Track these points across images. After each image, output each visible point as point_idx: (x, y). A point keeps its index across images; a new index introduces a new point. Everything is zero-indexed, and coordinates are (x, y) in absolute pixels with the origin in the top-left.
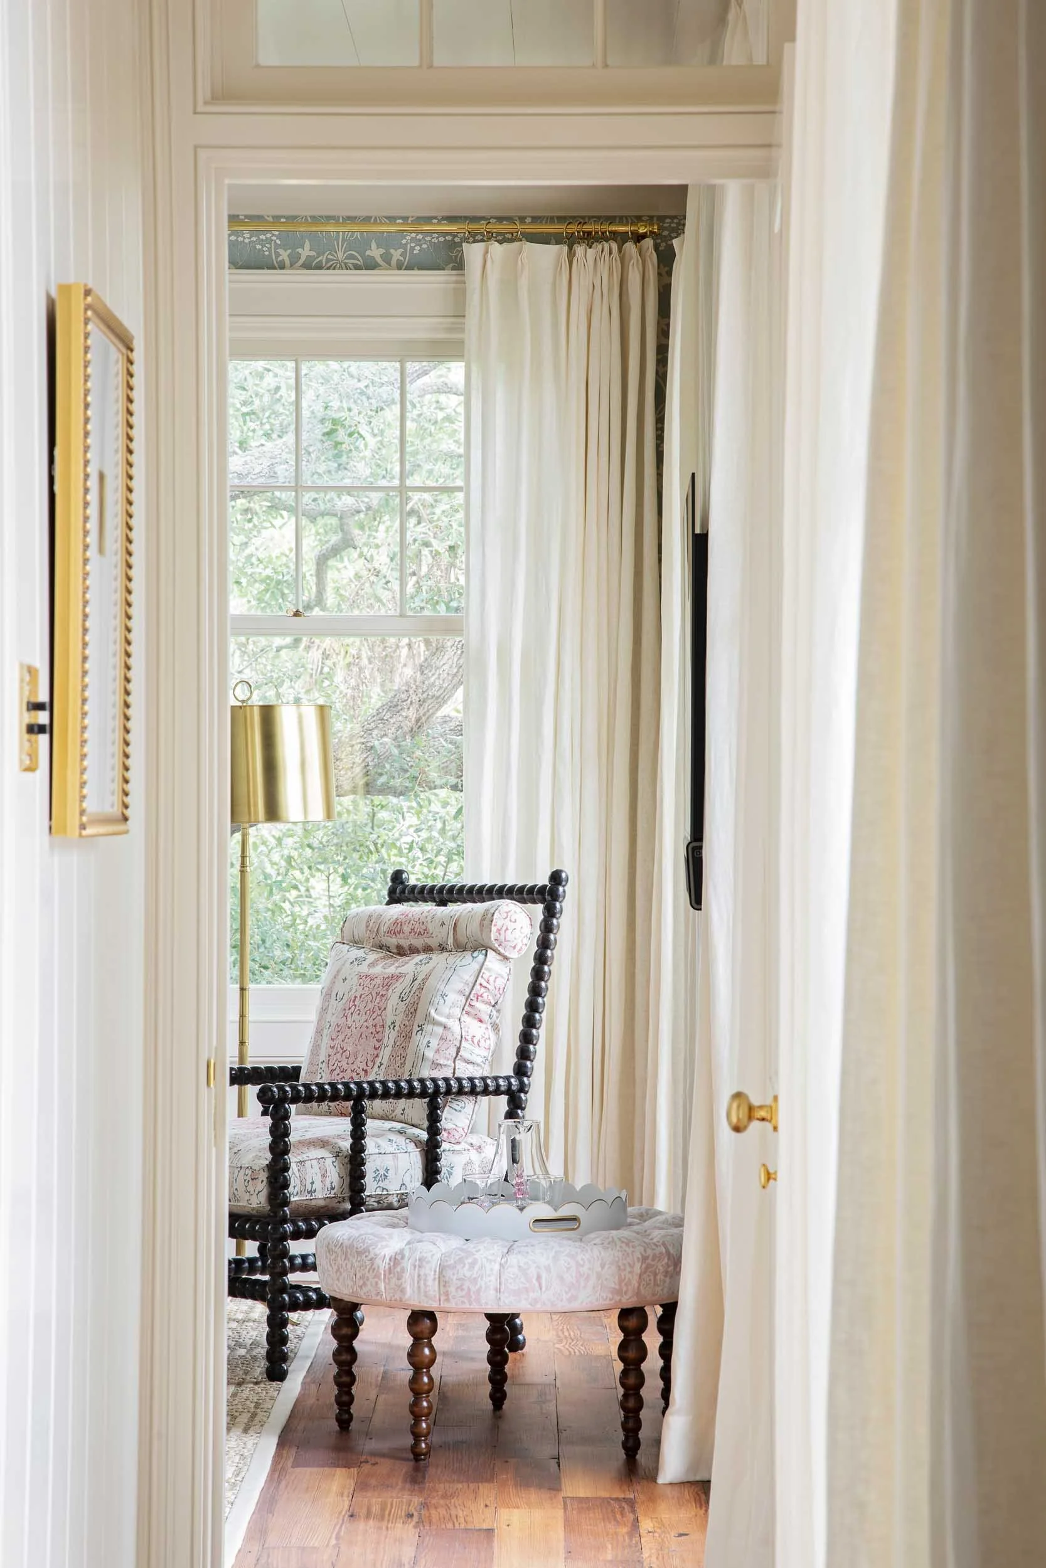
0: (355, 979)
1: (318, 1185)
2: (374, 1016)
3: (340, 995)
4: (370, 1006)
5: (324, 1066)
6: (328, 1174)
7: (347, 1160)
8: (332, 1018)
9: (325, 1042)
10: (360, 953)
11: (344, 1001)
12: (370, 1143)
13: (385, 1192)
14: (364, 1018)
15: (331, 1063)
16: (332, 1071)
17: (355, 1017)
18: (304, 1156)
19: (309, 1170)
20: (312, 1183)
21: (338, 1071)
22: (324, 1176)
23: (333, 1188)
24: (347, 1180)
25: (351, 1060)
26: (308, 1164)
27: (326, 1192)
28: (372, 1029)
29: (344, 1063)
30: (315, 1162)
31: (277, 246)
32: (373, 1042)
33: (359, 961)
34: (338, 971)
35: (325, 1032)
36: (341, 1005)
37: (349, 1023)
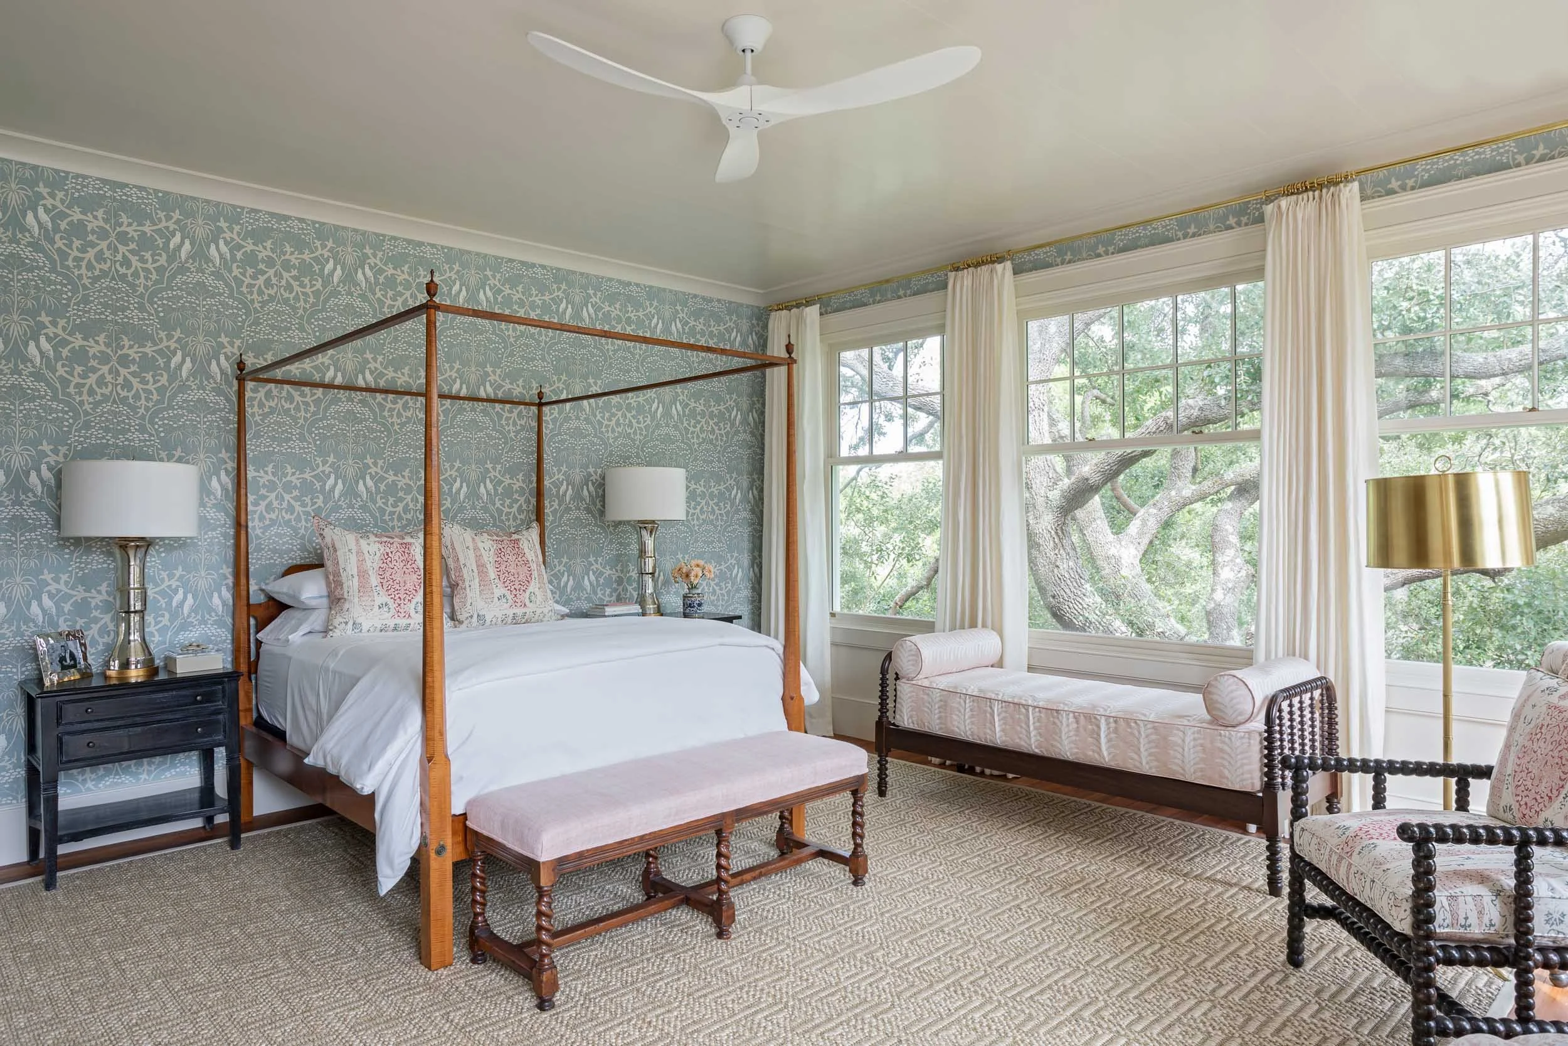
0: (1544, 708)
1: (1473, 920)
2: (1560, 748)
3: (1529, 718)
4: (1557, 738)
5: (1510, 779)
6: (1486, 911)
7: (1511, 900)
8: (1520, 739)
9: (1512, 758)
10: (1553, 682)
11: (1531, 726)
12: (1539, 887)
13: (1561, 936)
14: (1550, 747)
15: (1517, 779)
16: (1518, 786)
17: (1541, 744)
18: (1457, 890)
19: (1462, 905)
20: (1466, 918)
21: (1522, 788)
22: (1480, 913)
23: (1491, 925)
24: (1511, 919)
25: (1536, 782)
26: (1461, 899)
27: (1484, 927)
28: (1557, 760)
29: (1529, 783)
30: (1469, 899)
31: (1514, 154)
32: (1559, 773)
33: (1551, 690)
34: (1529, 697)
35: (1513, 748)
36: (1528, 729)
37: (1535, 747)
